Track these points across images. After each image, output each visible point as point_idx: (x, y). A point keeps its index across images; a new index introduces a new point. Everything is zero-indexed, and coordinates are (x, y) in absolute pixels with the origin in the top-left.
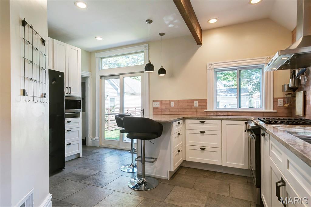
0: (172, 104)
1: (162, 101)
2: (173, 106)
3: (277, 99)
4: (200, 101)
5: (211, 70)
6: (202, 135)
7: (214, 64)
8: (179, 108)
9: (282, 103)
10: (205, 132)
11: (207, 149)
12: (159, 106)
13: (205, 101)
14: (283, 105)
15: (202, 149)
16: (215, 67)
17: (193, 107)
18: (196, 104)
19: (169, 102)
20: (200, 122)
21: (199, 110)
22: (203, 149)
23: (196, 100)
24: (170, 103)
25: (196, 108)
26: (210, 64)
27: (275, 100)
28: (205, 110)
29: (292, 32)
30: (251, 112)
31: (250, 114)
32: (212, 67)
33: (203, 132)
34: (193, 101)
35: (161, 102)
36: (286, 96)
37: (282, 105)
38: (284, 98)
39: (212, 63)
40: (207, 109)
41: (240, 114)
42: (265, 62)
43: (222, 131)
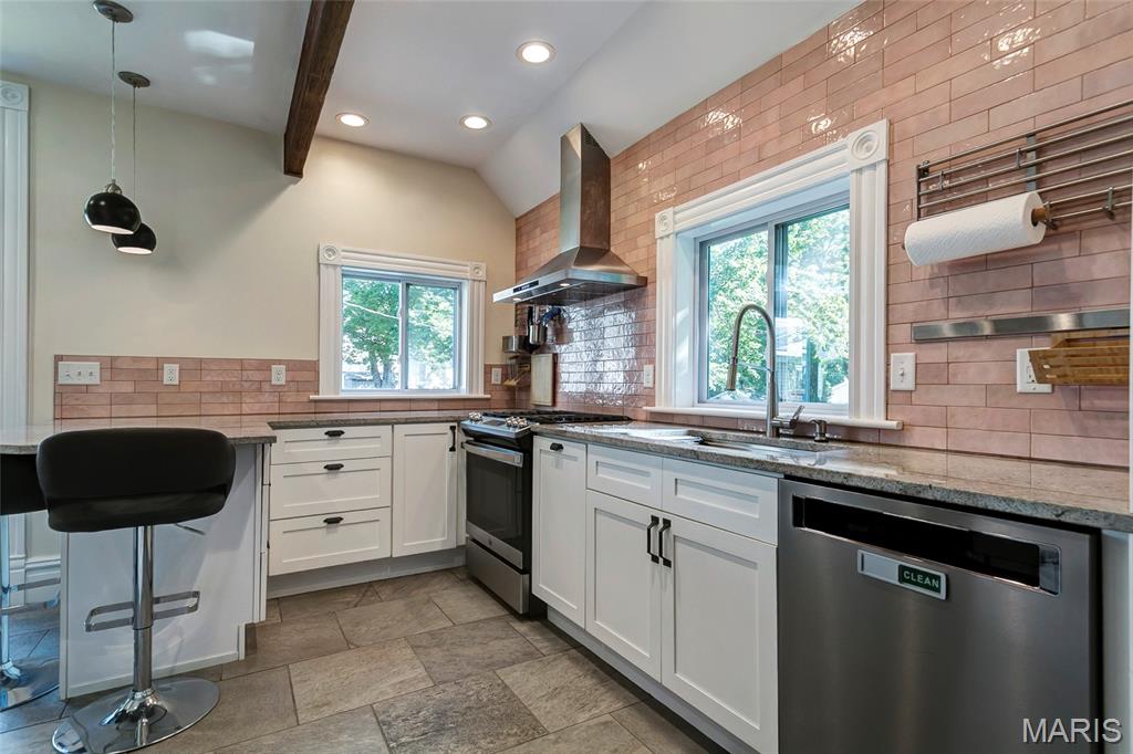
0: (171, 375)
1: (113, 359)
2: (177, 382)
3: (491, 366)
4: (293, 366)
5: (331, 270)
6: (330, 476)
7: (344, 251)
8: (202, 390)
9: (500, 377)
10: (342, 466)
11: (347, 518)
12: (96, 380)
13: (313, 367)
14: (502, 381)
15: (329, 521)
16: (344, 262)
17: (266, 387)
18: (279, 376)
19: (152, 366)
20: (326, 434)
21: (291, 397)
22: (333, 521)
23: (279, 362)
24: (159, 369)
25: (277, 390)
26: (331, 250)
27: (488, 369)
28: (312, 397)
29: (517, 220)
30: (439, 400)
31: (436, 406)
32: (333, 259)
33: (334, 468)
34: (265, 366)
35: (111, 366)
36: (509, 362)
37: (499, 382)
38: (504, 367)
39: (339, 246)
40: (317, 392)
41: (414, 406)
42: (468, 275)
43: (392, 457)
